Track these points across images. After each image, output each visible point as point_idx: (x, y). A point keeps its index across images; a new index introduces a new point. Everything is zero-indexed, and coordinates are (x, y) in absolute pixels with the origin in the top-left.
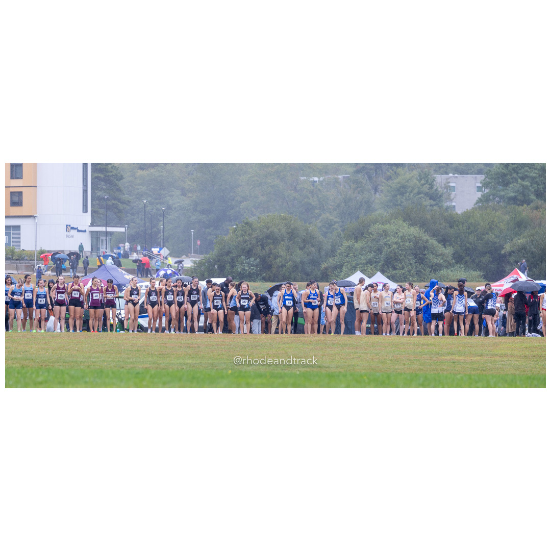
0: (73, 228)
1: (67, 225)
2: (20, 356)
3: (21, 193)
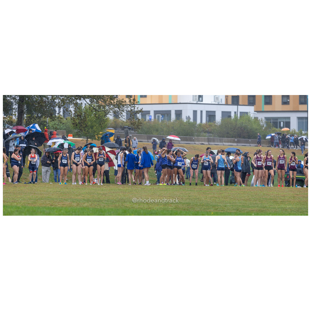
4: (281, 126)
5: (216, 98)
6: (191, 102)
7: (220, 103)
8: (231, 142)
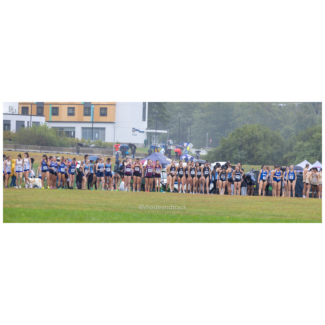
0: (136, 130)
1: (133, 128)
2: (103, 205)
4: (72, 135)
5: (11, 108)
7: (14, 113)
8: (35, 149)
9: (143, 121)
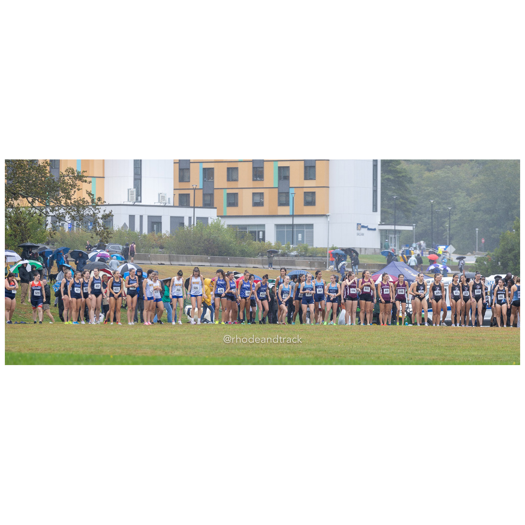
0: (363, 227)
1: (358, 224)
2: (314, 347)
3: (314, 193)
4: (260, 237)
5: (162, 196)
6: (125, 203)
7: (167, 204)
8: (202, 261)
9: (373, 211)
